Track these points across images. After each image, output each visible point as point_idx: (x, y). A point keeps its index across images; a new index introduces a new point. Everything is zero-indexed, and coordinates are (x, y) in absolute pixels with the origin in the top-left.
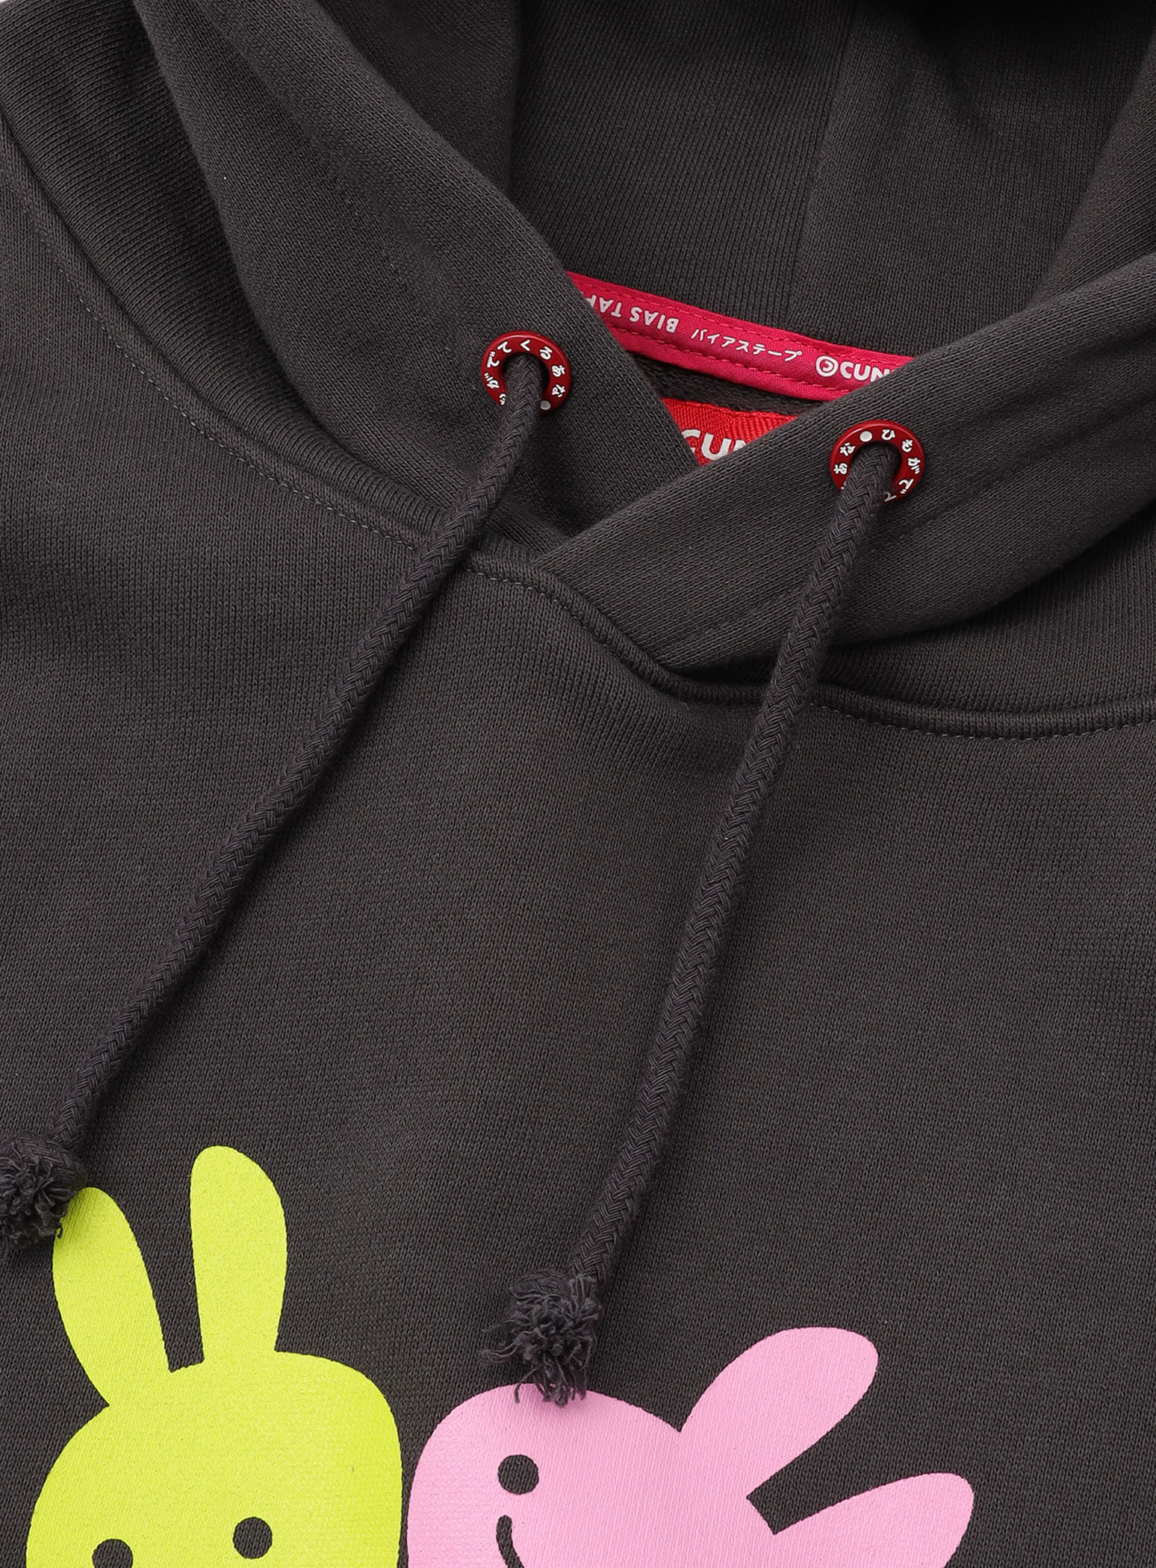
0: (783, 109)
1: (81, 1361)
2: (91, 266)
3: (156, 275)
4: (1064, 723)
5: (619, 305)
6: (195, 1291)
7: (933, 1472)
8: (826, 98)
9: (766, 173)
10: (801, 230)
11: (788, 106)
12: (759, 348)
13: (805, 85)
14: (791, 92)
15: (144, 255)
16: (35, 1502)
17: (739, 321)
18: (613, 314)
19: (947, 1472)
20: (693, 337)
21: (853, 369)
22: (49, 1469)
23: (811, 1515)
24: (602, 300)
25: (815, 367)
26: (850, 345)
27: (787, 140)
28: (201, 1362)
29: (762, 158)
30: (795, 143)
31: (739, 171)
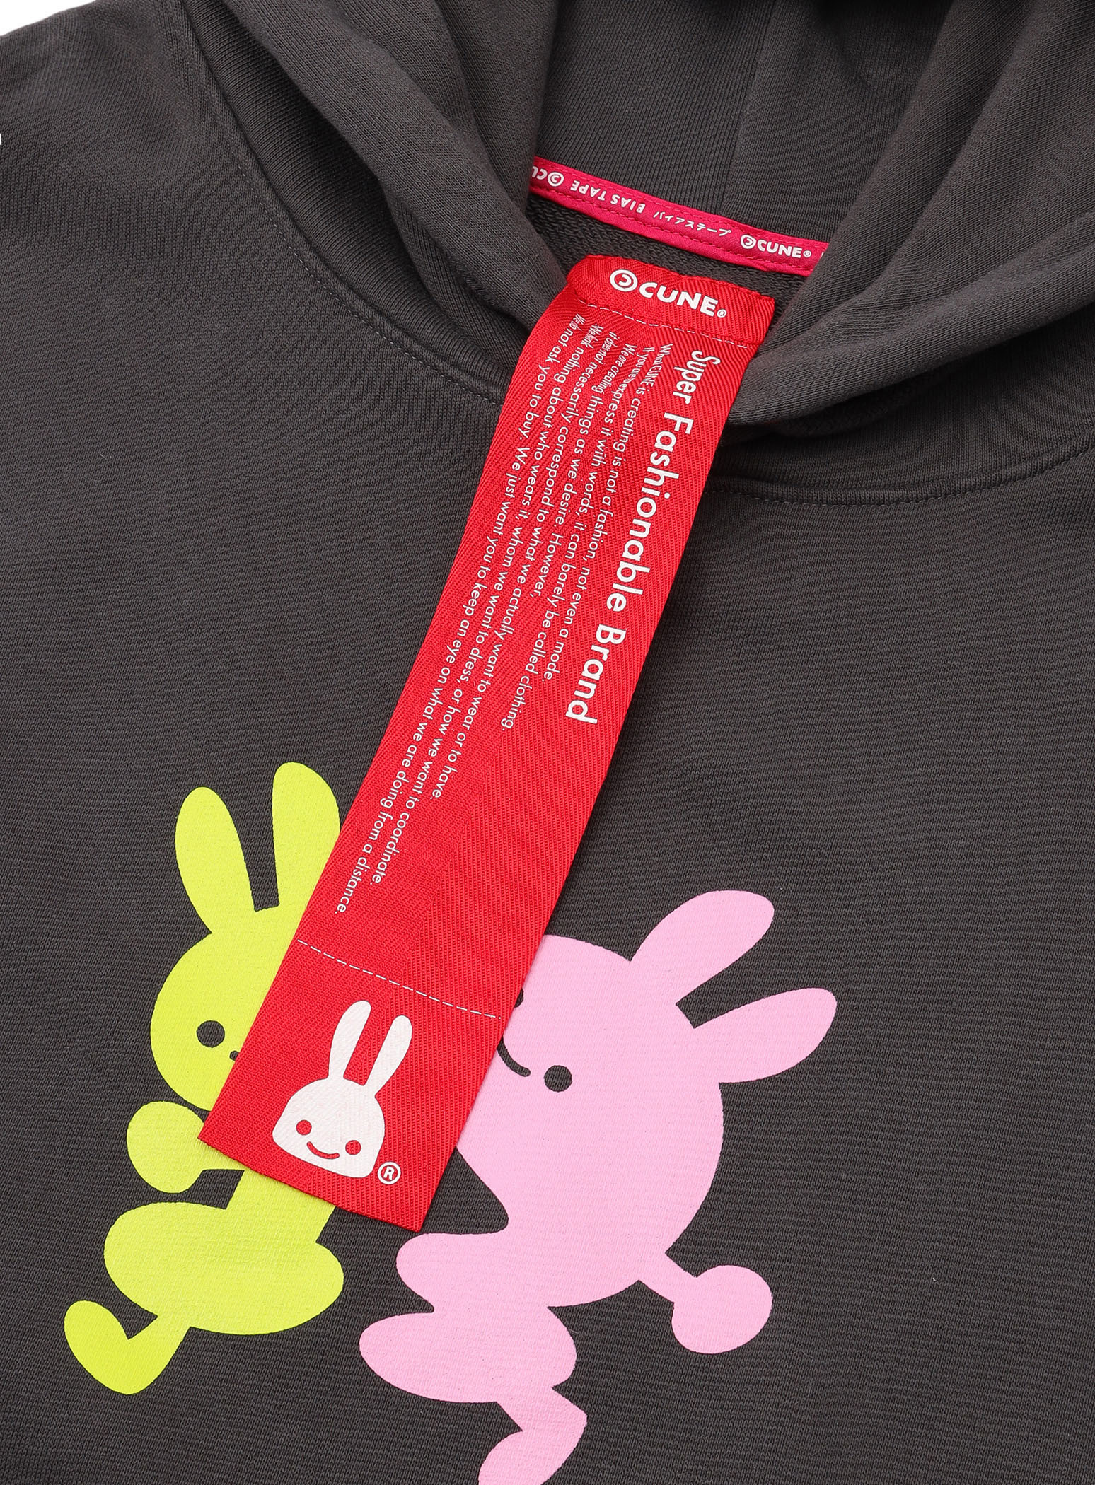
0: (724, 66)
1: (193, 903)
2: (248, 143)
3: (289, 150)
4: (907, 494)
5: (604, 192)
6: (274, 858)
7: (809, 987)
8: (754, 60)
9: (712, 109)
10: (734, 149)
11: (727, 64)
12: (701, 226)
13: (740, 50)
14: (729, 54)
15: (283, 135)
16: (158, 994)
17: (688, 208)
18: (599, 198)
19: (818, 988)
20: (655, 216)
21: (766, 245)
22: (169, 973)
23: (721, 1015)
24: (592, 188)
25: (740, 242)
26: (765, 229)
27: (727, 88)
28: (277, 905)
29: (709, 98)
30: (732, 89)
31: (693, 106)
